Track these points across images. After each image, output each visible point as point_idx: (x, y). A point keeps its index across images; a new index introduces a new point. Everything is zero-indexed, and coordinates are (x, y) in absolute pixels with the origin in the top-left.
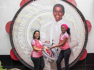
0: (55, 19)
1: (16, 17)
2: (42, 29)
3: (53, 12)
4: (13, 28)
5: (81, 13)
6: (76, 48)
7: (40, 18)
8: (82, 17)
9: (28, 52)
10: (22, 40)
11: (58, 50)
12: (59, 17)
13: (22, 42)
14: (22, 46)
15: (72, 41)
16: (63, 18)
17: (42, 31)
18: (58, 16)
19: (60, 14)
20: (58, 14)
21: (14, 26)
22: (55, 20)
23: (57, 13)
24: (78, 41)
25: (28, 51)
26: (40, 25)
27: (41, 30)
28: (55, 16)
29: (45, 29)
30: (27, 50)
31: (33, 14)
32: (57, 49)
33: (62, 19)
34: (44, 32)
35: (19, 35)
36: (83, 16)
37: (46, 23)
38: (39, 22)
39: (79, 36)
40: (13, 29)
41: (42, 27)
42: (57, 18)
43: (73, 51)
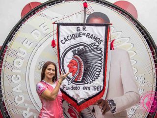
1: (10, 38)
4: (4, 60)
5: (145, 31)
6: (135, 107)
8: (147, 41)
9: (31, 113)
10: (20, 86)
11: (94, 111)
13: (19, 91)
14: (18, 100)
15: (125, 92)
21: (5, 56)
24: (140, 93)
25: (31, 110)
30: (28, 109)
31: (45, 32)
32: (92, 109)
35: (14, 76)
36: (149, 38)
39: (142, 81)
40: (4, 63)
43: (128, 114)
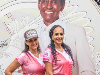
0: (42, 19)
2: (12, 41)
3: (39, 3)
7: (9, 15)
12: (51, 15)
16: (60, 16)
17: (13, 46)
18: (48, 12)
19: (55, 7)
20: (49, 7)
22: (42, 22)
23: (47, 5)
26: (9, 31)
27: (11, 44)
28: (43, 11)
29: (20, 40)
33: (58, 18)
34: (18, 48)
37: (23, 27)
38: (6, 25)
41: (13, 38)
42: (48, 17)
